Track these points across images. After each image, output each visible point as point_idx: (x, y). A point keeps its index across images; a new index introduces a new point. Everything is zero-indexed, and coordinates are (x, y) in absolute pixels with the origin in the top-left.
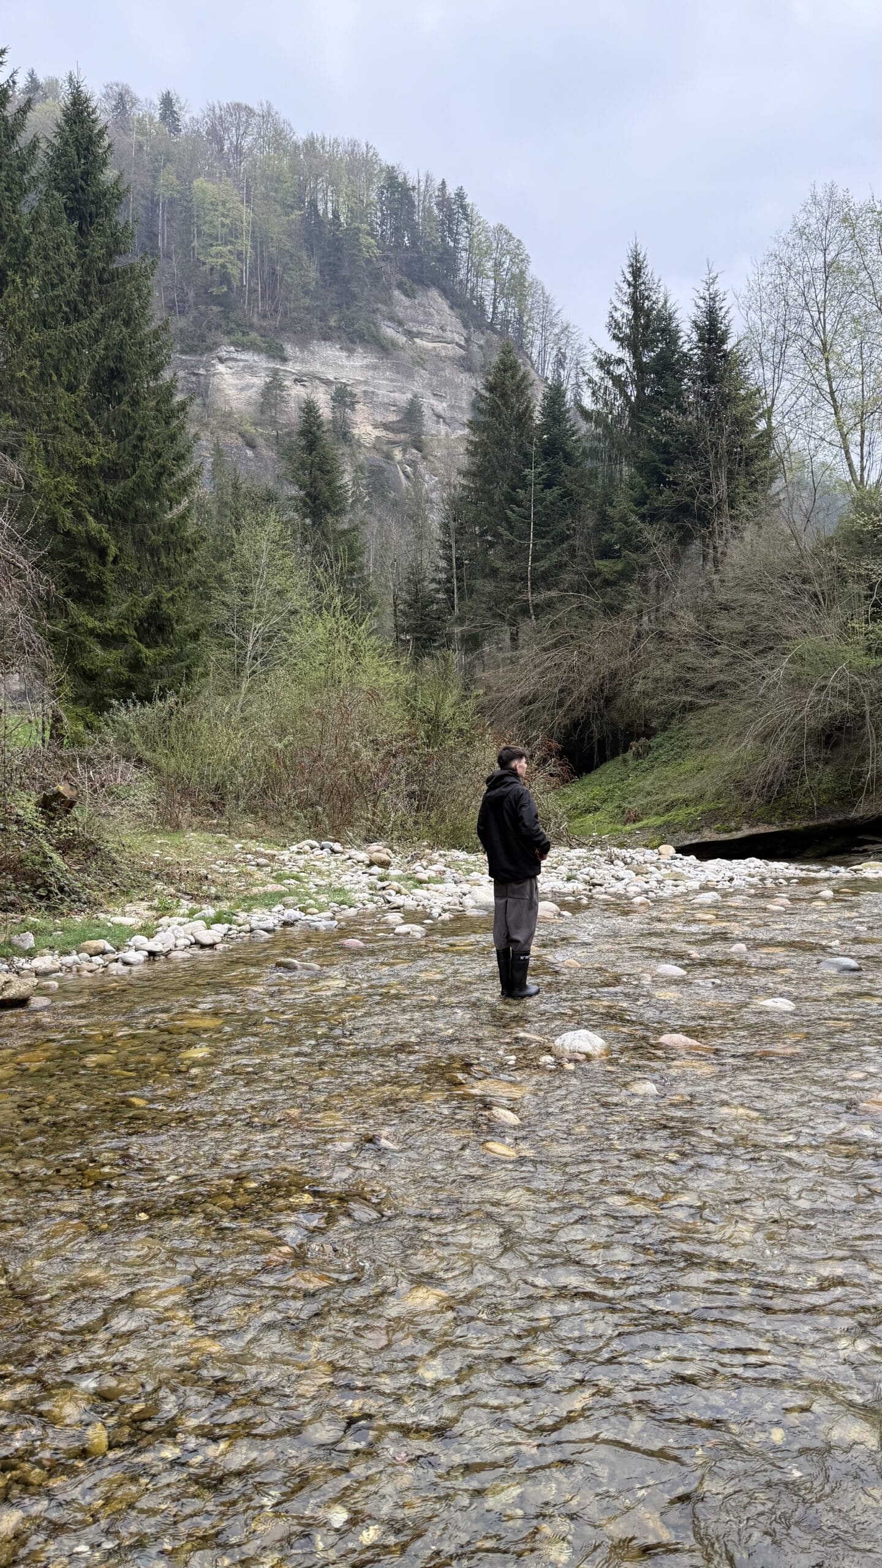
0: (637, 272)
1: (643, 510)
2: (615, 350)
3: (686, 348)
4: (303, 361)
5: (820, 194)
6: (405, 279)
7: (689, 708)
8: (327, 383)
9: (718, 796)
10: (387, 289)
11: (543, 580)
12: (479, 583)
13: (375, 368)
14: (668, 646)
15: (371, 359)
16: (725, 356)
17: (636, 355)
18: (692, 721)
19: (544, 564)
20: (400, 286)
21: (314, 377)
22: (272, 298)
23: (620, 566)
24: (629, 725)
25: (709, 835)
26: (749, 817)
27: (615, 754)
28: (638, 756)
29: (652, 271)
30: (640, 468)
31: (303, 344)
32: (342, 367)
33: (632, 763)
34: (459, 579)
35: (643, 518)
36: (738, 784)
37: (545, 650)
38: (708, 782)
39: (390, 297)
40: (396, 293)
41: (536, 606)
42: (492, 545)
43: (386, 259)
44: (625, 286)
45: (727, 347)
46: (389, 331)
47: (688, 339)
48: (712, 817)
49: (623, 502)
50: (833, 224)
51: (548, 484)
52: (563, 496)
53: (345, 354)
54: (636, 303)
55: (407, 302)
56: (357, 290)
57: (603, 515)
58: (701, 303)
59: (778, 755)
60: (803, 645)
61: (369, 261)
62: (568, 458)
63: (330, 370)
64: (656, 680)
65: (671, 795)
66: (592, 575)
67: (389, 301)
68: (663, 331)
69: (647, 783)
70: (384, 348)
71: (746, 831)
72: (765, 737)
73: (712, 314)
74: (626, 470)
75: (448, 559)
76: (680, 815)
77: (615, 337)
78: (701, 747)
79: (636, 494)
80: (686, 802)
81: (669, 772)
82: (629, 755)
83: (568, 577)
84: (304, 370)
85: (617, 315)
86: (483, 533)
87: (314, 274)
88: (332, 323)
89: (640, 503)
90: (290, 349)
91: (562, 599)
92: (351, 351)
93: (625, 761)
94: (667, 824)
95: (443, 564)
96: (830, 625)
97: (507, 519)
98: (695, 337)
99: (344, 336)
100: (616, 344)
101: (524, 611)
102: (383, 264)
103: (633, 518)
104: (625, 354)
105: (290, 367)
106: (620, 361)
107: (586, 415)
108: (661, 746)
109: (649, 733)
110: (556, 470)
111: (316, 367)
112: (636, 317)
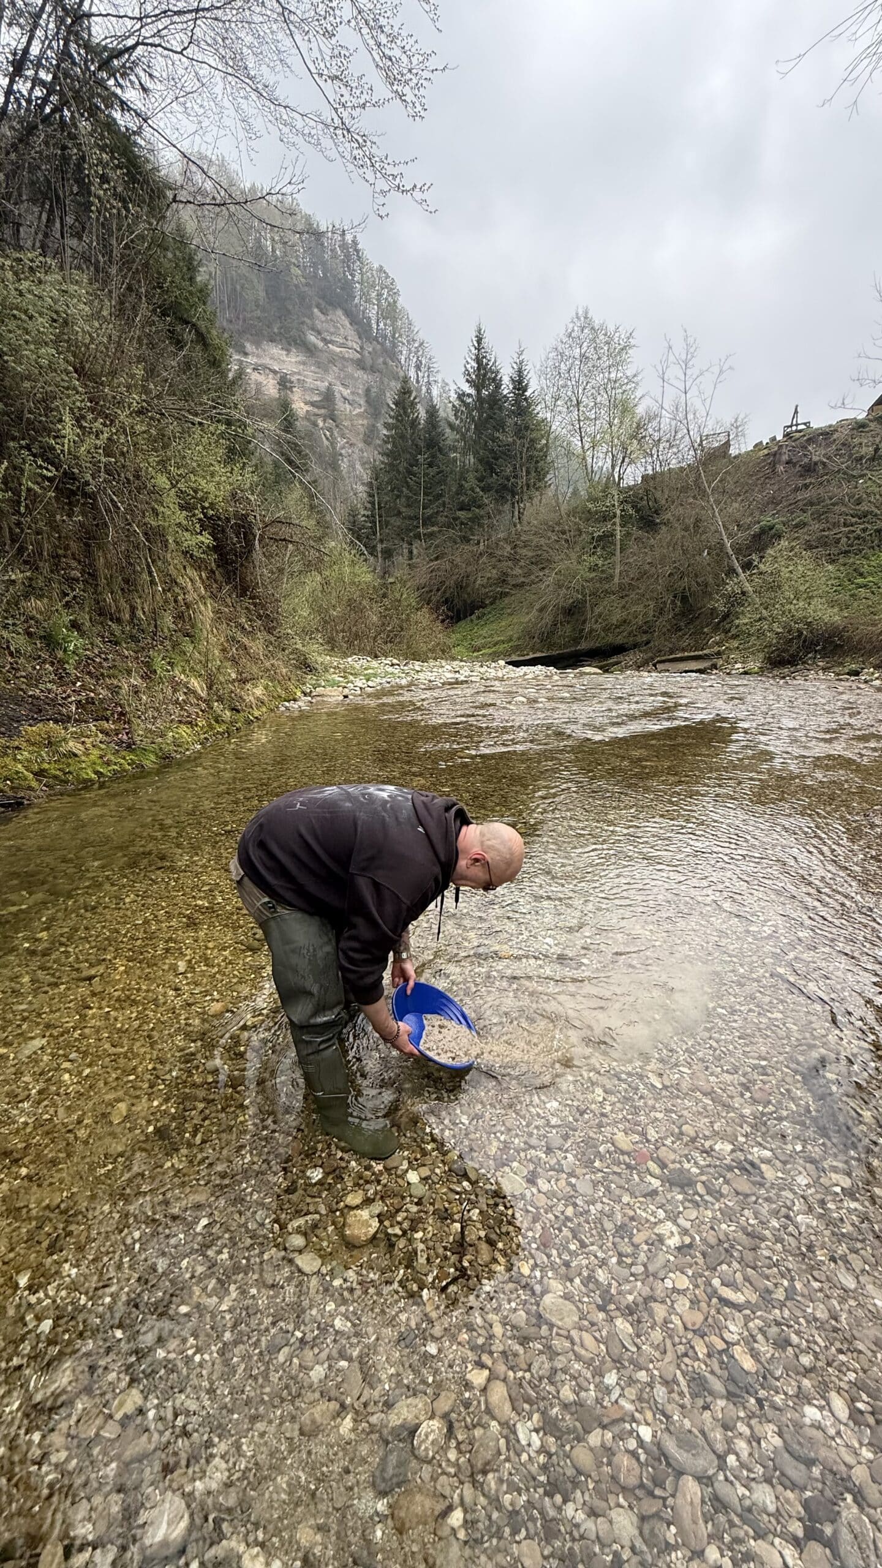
0: (479, 341)
1: (482, 485)
2: (467, 389)
3: (505, 392)
4: (258, 356)
5: (580, 313)
6: (321, 301)
7: (506, 594)
8: (275, 372)
9: (519, 639)
10: (310, 307)
11: (428, 521)
12: (392, 520)
13: (304, 363)
14: (494, 560)
15: (301, 358)
16: (526, 399)
17: (479, 391)
18: (506, 600)
19: (429, 512)
20: (318, 306)
21: (265, 367)
22: (235, 307)
23: (470, 516)
24: (472, 602)
25: (515, 658)
26: (534, 650)
27: (465, 617)
28: (479, 618)
29: (486, 342)
30: (480, 461)
31: (258, 344)
32: (284, 361)
33: (476, 622)
34: (380, 516)
35: (483, 490)
36: (529, 633)
37: (431, 560)
38: (514, 632)
39: (312, 313)
40: (316, 310)
41: (425, 535)
42: (398, 497)
43: (307, 285)
44: (473, 349)
45: (527, 394)
46: (312, 338)
47: (507, 388)
48: (516, 649)
49: (471, 481)
50: (586, 331)
51: (430, 465)
52: (438, 473)
53: (284, 353)
54: (478, 360)
55: (323, 318)
56: (290, 307)
57: (461, 486)
58: (515, 366)
59: (548, 619)
60: (561, 566)
61: (296, 286)
62: (440, 450)
63: (275, 363)
64: (488, 579)
65: (497, 639)
66: (455, 519)
67: (311, 316)
68: (494, 380)
69: (483, 632)
70: (309, 350)
71: (531, 656)
72: (541, 610)
73: (520, 372)
74: (471, 459)
75: (373, 504)
76: (501, 648)
77: (468, 381)
78: (510, 614)
79: (478, 475)
80: (503, 642)
81: (494, 626)
82: (473, 617)
83: (441, 519)
84: (259, 362)
85: (468, 366)
86: (392, 490)
87: (262, 294)
88: (276, 330)
89: (480, 480)
90: (249, 347)
91: (440, 531)
92: (288, 351)
93: (472, 621)
94: (495, 653)
95: (369, 506)
96: (574, 556)
97: (407, 482)
98: (511, 387)
99: (284, 341)
100: (468, 385)
101: (418, 536)
102: (306, 289)
103: (478, 490)
104: (472, 391)
105: (250, 359)
106: (469, 395)
107: (451, 426)
108: (490, 613)
109: (484, 606)
110: (433, 456)
111: (266, 361)
112: (479, 369)
